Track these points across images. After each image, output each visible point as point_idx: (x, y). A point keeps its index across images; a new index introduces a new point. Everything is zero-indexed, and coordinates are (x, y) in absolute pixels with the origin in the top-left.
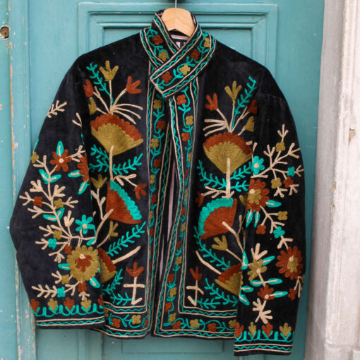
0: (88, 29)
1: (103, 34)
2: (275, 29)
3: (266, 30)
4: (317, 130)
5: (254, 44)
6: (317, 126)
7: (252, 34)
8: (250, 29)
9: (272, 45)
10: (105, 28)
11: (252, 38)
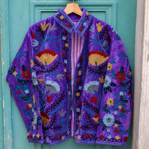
0: (34, 12)
2: (116, 12)
3: (112, 12)
6: (134, 54)
7: (106, 14)
8: (105, 12)
11: (106, 16)
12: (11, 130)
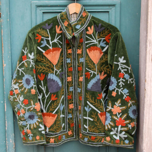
0: (36, 13)
1: (43, 15)
2: (119, 12)
3: (115, 12)
4: (139, 56)
5: (110, 18)
6: (139, 55)
7: (109, 14)
8: (108, 12)
9: (118, 19)
10: (44, 13)
11: (109, 16)
12: (13, 134)
